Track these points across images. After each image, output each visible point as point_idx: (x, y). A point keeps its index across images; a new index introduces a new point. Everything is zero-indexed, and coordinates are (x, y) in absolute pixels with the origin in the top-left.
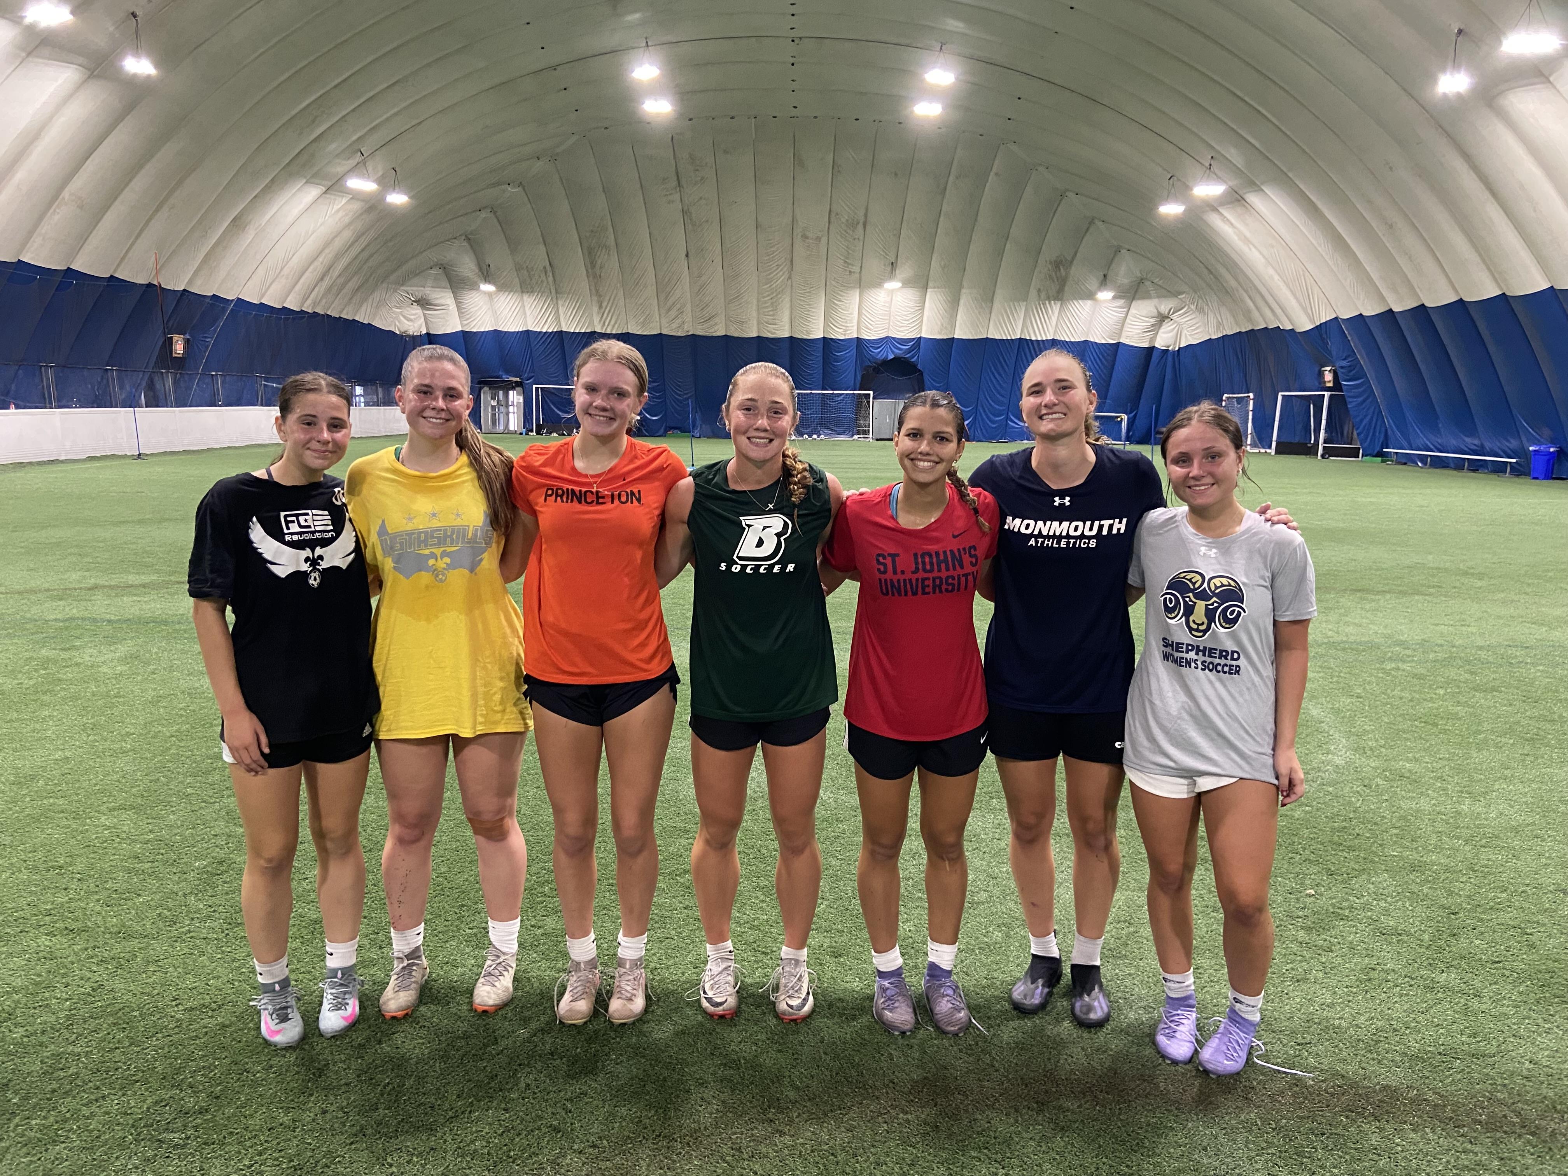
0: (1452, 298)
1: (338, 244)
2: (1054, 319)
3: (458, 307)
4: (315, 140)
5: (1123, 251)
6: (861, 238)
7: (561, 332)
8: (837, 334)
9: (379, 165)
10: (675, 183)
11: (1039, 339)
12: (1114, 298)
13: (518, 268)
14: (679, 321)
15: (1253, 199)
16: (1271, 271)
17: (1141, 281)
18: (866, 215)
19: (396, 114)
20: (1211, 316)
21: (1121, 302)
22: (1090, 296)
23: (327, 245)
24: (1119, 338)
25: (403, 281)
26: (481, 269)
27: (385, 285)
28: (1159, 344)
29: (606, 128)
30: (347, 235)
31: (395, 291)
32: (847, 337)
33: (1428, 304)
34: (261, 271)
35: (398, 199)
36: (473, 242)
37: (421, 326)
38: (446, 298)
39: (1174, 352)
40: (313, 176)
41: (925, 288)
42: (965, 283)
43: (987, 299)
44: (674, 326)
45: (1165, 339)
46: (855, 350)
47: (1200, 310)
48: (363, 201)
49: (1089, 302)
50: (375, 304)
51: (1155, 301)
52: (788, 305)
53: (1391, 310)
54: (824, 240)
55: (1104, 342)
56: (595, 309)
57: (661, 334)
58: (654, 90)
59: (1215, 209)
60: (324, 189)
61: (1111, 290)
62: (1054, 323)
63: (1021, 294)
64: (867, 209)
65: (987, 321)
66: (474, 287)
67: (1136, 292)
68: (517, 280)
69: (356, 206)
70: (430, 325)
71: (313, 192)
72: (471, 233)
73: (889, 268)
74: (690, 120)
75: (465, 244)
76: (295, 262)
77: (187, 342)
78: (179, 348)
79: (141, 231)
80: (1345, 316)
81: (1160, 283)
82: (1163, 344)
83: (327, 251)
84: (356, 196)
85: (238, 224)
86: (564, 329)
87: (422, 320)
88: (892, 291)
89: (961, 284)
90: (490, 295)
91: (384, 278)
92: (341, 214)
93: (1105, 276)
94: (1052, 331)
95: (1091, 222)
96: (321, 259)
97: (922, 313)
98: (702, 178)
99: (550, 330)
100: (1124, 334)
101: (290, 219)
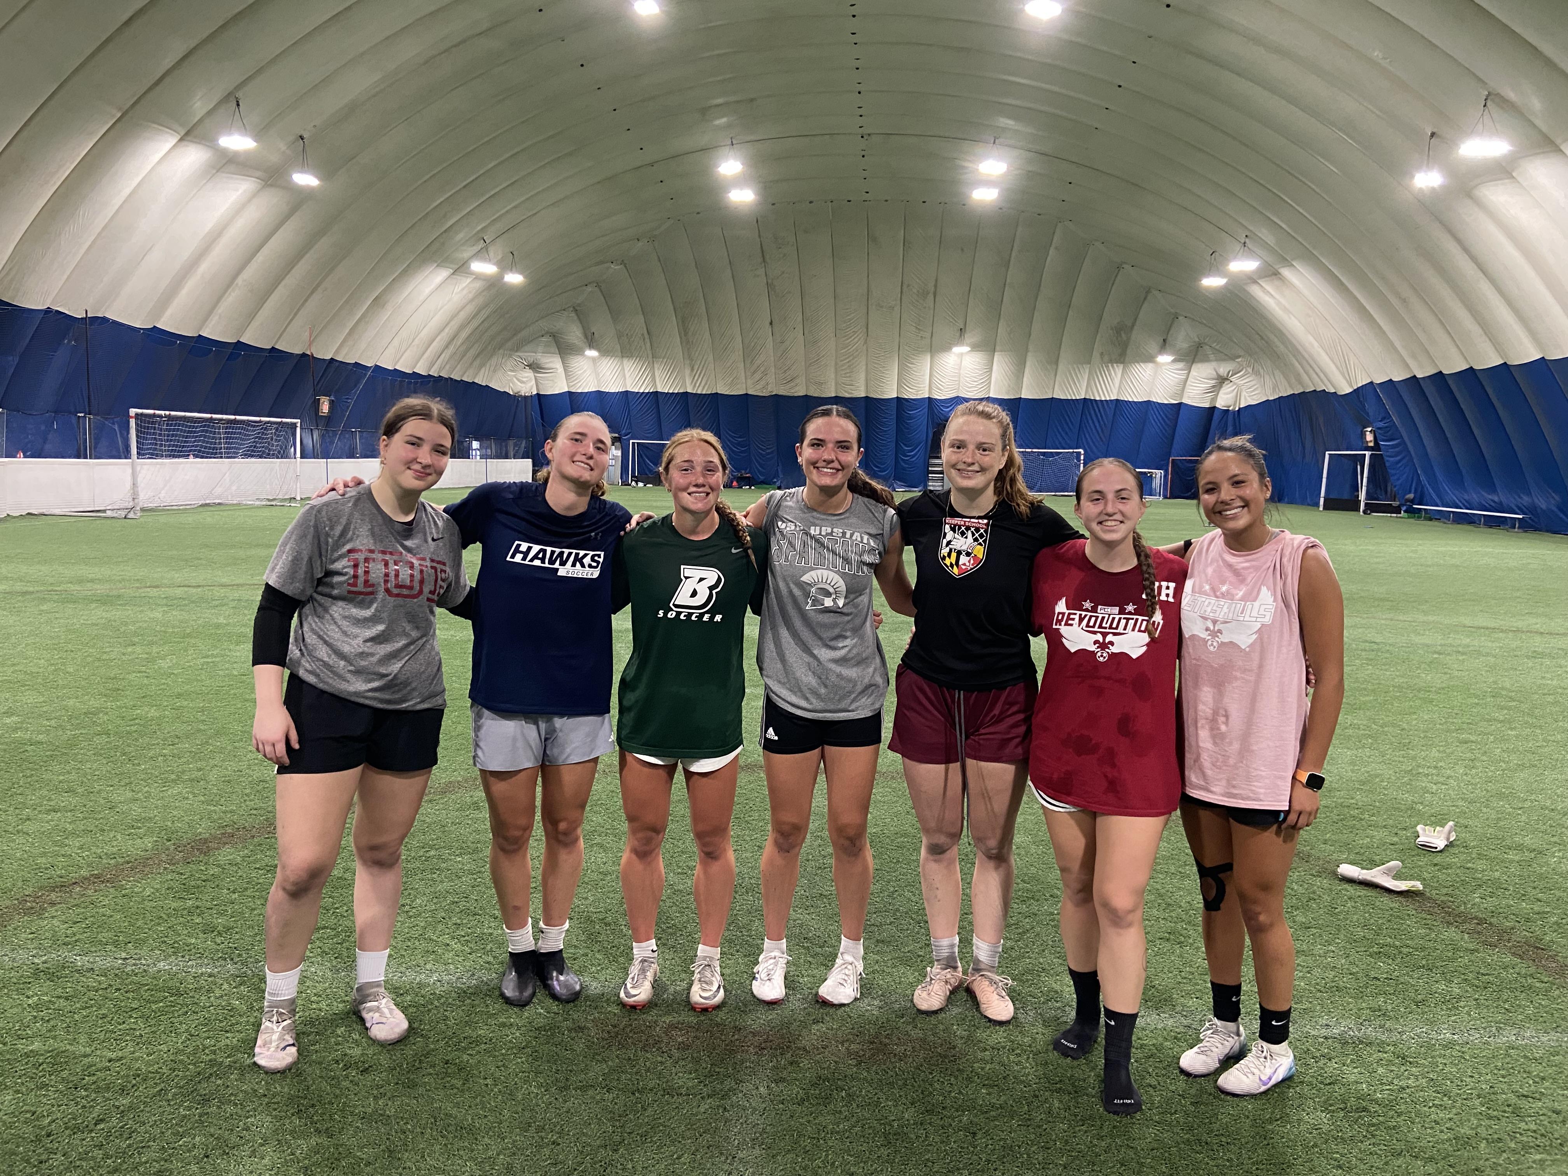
0: (1465, 367)
1: (463, 315)
2: (1117, 381)
3: (565, 370)
4: (445, 231)
5: (1180, 318)
6: (932, 306)
7: (656, 393)
8: (910, 394)
9: (497, 251)
10: (760, 260)
11: (1103, 399)
12: (1174, 361)
13: (620, 336)
14: (763, 383)
15: (1286, 272)
16: (1311, 339)
17: (1199, 346)
18: (936, 286)
19: (515, 207)
20: (1267, 377)
21: (1181, 365)
22: (1150, 359)
23: (452, 318)
24: (1182, 397)
25: (518, 348)
26: (586, 337)
27: (501, 351)
28: (1220, 404)
29: (698, 213)
30: (470, 309)
31: (510, 356)
32: (919, 397)
33: (1445, 372)
34: (396, 342)
35: (515, 279)
36: (580, 313)
37: (531, 388)
38: (554, 363)
39: (1234, 412)
40: (442, 262)
41: (994, 351)
42: (1031, 347)
43: (1052, 361)
44: (758, 387)
45: (1225, 400)
46: (926, 410)
47: (1256, 373)
48: (484, 280)
49: (1150, 365)
50: (492, 368)
51: (1214, 364)
52: (864, 367)
53: (1415, 376)
54: (897, 309)
55: (1166, 402)
56: (687, 372)
57: (747, 394)
58: (738, 182)
59: (1255, 282)
60: (452, 271)
61: (1172, 354)
62: (1117, 385)
63: (1085, 357)
64: (936, 281)
65: (1052, 384)
66: (579, 351)
67: (1195, 356)
68: (618, 347)
69: (478, 285)
70: (540, 386)
71: (441, 275)
72: (579, 305)
73: (958, 334)
74: (773, 204)
75: (573, 314)
76: (425, 334)
77: (332, 403)
78: (325, 408)
79: (299, 310)
80: (1378, 380)
81: (1217, 347)
82: (1223, 404)
83: (453, 323)
84: (478, 277)
85: (378, 302)
86: (659, 390)
87: (533, 382)
88: (962, 354)
89: (1027, 348)
90: (594, 359)
91: (500, 346)
92: (465, 292)
93: (1164, 340)
94: (1115, 391)
95: (1148, 292)
96: (446, 330)
97: (991, 374)
98: (785, 255)
99: (647, 391)
100: (1186, 395)
101: (422, 298)
